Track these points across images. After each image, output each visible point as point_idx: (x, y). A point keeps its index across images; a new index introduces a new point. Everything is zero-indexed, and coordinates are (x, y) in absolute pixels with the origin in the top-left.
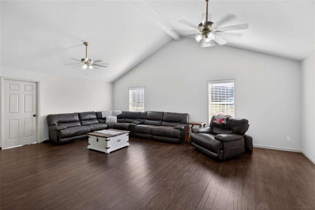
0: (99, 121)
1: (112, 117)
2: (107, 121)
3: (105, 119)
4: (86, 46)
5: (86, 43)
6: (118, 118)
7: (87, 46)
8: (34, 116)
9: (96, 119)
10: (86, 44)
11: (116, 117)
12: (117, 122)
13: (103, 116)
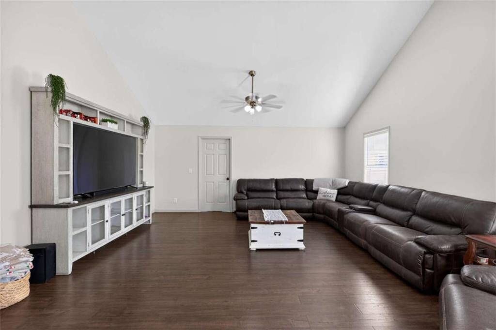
0: (307, 195)
1: (329, 191)
2: (320, 196)
3: (316, 192)
4: (251, 77)
5: (252, 72)
6: (339, 194)
7: (254, 77)
8: (228, 179)
9: (302, 190)
10: (252, 74)
11: (335, 192)
12: (337, 200)
13: (315, 188)
